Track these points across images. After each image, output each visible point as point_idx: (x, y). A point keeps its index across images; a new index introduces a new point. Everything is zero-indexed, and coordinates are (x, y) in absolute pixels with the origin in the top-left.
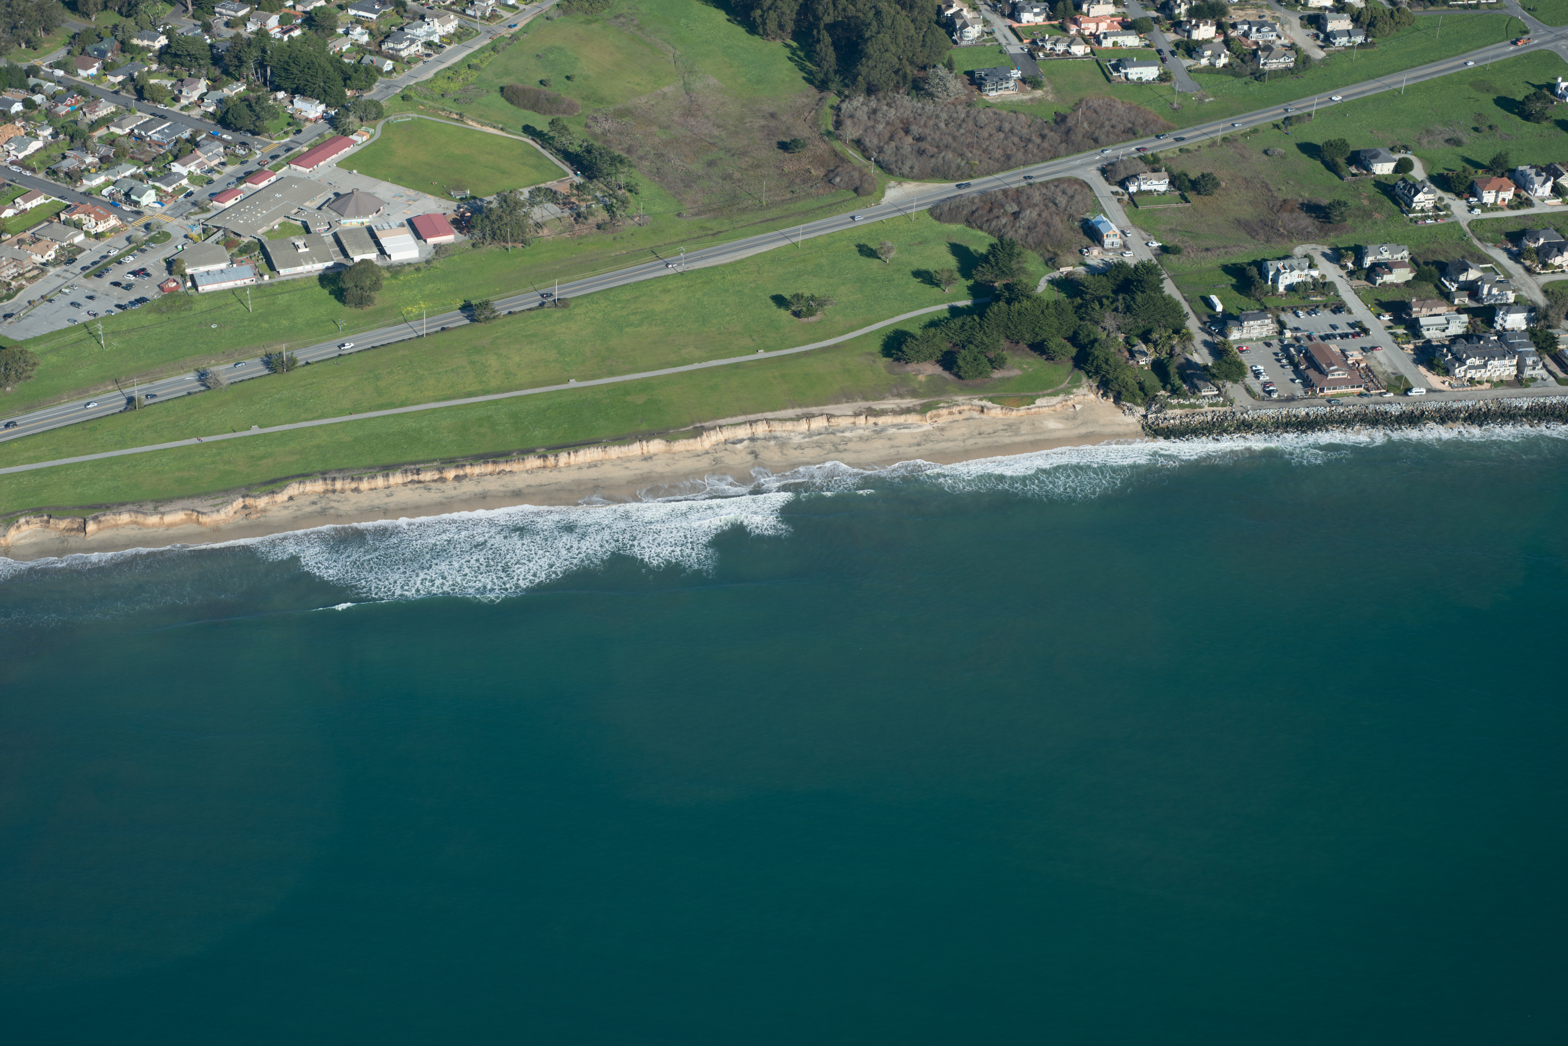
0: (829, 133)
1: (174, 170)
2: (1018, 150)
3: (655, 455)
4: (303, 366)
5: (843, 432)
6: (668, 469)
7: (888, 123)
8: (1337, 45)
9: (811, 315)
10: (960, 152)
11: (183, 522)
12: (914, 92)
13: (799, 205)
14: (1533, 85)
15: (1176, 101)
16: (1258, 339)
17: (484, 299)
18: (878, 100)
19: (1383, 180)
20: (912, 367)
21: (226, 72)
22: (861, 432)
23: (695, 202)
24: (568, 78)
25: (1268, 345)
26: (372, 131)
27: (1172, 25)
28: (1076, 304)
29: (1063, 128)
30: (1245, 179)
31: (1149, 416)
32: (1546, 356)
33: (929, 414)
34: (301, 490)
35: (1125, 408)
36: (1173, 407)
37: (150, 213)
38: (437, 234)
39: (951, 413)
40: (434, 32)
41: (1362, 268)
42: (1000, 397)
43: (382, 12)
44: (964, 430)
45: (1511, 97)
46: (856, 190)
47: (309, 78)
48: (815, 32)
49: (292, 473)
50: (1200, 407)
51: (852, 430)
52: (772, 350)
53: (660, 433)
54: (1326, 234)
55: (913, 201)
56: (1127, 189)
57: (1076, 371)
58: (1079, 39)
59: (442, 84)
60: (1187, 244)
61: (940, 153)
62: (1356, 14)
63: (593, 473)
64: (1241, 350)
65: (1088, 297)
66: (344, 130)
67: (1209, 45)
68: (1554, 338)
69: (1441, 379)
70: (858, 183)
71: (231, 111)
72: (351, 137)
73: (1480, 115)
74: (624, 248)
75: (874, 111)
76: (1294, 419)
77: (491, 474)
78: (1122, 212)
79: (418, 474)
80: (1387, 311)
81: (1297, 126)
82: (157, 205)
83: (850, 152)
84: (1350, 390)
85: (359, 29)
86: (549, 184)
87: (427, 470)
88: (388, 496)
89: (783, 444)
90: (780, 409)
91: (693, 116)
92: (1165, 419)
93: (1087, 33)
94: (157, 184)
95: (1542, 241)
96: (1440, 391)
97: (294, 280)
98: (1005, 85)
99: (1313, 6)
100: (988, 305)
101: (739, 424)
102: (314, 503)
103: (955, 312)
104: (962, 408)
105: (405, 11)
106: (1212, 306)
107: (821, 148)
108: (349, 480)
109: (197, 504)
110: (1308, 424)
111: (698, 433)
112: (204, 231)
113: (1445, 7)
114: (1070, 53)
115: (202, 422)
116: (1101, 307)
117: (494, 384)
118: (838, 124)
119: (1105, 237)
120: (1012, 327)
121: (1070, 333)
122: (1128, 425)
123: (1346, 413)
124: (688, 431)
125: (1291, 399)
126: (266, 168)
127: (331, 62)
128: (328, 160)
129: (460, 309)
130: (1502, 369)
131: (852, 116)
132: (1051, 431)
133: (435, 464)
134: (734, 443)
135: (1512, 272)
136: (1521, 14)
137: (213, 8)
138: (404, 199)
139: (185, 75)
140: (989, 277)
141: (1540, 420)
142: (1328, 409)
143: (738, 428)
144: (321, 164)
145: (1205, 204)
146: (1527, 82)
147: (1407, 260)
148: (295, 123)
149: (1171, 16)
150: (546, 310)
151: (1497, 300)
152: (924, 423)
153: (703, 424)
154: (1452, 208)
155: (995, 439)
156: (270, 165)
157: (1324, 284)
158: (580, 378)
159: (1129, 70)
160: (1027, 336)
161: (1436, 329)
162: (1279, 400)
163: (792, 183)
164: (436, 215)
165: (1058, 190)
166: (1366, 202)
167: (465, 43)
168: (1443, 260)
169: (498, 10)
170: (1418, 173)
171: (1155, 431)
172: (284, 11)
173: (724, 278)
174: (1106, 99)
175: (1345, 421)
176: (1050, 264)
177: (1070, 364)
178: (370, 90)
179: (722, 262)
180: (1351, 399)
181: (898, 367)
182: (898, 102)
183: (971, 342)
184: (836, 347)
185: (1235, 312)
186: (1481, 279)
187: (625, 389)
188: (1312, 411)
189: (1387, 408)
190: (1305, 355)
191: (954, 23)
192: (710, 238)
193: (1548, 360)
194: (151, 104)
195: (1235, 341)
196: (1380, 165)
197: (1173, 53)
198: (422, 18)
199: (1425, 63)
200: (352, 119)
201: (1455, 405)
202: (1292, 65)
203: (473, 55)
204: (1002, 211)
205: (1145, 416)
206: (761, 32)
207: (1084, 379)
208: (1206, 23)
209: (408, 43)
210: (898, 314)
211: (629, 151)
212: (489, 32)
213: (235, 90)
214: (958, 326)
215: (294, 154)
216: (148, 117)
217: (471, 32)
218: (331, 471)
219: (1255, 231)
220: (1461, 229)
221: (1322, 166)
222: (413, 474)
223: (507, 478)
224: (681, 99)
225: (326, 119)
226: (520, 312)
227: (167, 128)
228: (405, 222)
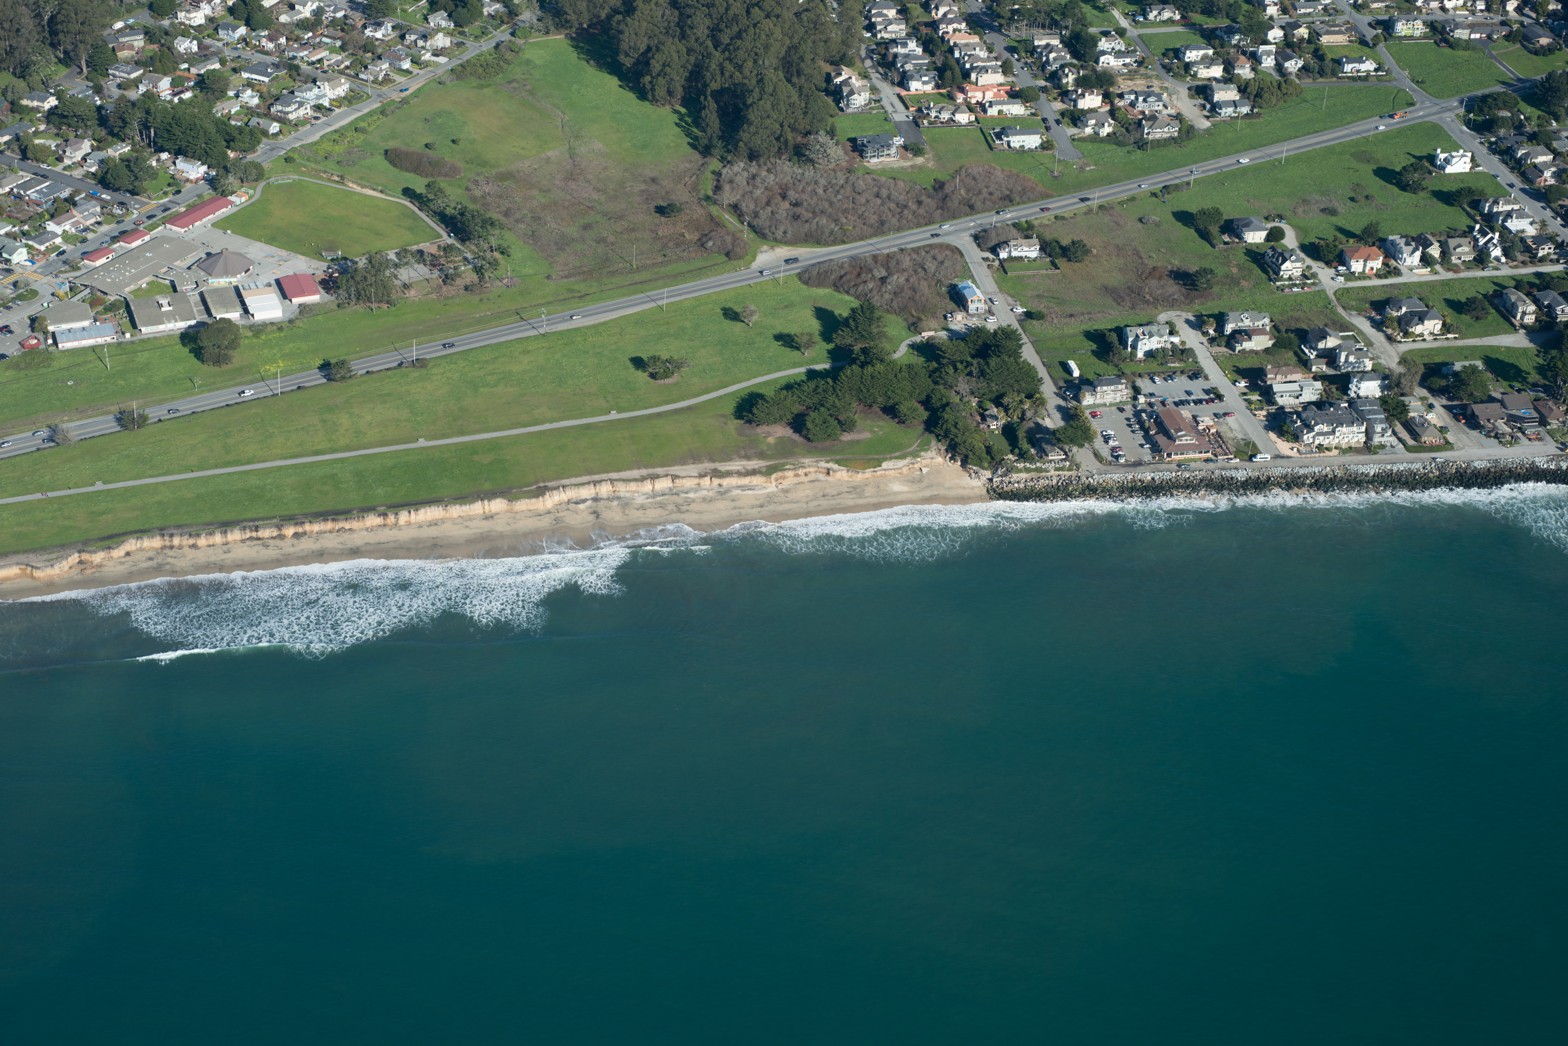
0: (708, 198)
1: (49, 228)
2: (893, 216)
3: (497, 514)
4: (155, 423)
5: (687, 493)
6: (508, 528)
7: (766, 189)
8: (1223, 115)
9: (667, 377)
10: (835, 217)
11: (17, 577)
12: (796, 158)
13: (670, 269)
14: (1414, 157)
15: (1057, 169)
16: (1111, 405)
17: (341, 358)
18: (759, 166)
19: (1254, 249)
20: (762, 430)
21: (112, 134)
22: (705, 493)
23: (566, 265)
24: (453, 141)
25: (1121, 410)
26: (251, 192)
27: (1060, 95)
28: (931, 368)
29: (940, 195)
30: (1117, 246)
31: (994, 480)
32: (1397, 423)
33: (774, 476)
34: (139, 545)
35: (972, 471)
36: (1020, 471)
37: (21, 271)
38: (302, 294)
39: (797, 475)
40: (324, 96)
41: (1223, 335)
42: (846, 460)
43: (274, 75)
44: (808, 492)
45: (1391, 168)
46: (727, 254)
47: (191, 140)
48: (702, 98)
49: (131, 529)
50: (1046, 471)
51: (696, 491)
52: (624, 412)
53: (503, 492)
54: (1191, 301)
55: (780, 266)
56: (998, 255)
57: (927, 434)
58: (964, 108)
59: (328, 146)
60: (1052, 310)
61: (814, 218)
62: (1243, 85)
63: (433, 532)
64: (1094, 415)
65: (945, 361)
66: (223, 191)
67: (1093, 114)
68: (1404, 405)
69: (1291, 445)
70: (730, 247)
71: (110, 171)
72: (229, 198)
73: (1358, 185)
74: (489, 310)
75: (754, 177)
76: (1139, 484)
77: (330, 532)
78: (991, 278)
79: (257, 531)
80: (1244, 378)
81: (1174, 194)
82: (30, 264)
83: (727, 216)
84: (1197, 455)
85: (249, 92)
86: (422, 246)
87: (265, 527)
88: (225, 553)
89: (625, 504)
90: (625, 470)
91: (574, 180)
92: (1010, 482)
93: (973, 101)
94: (30, 243)
95: (1404, 310)
96: (1289, 457)
97: (155, 338)
98: (886, 152)
99: (1203, 77)
100: (842, 368)
101: (583, 484)
102: (151, 559)
103: (812, 374)
104: (808, 470)
105: (299, 75)
106: (1069, 371)
107: (699, 212)
108: (187, 537)
109: (32, 558)
110: (1153, 488)
111: (540, 492)
112: (71, 289)
113: (1334, 79)
114: (954, 121)
115: (47, 478)
116: (955, 372)
117: (342, 442)
118: (718, 188)
119: (970, 303)
120: (864, 390)
121: (923, 397)
122: (973, 488)
123: (1191, 478)
124: (531, 491)
125: (1138, 464)
126: (141, 228)
127: (216, 124)
128: (204, 220)
129: (319, 368)
130: (1351, 436)
131: (731, 182)
132: (895, 493)
133: (274, 521)
134: (577, 503)
135: (1373, 340)
136: (1408, 86)
137: (107, 70)
138: (276, 259)
139: (71, 136)
140: (849, 341)
141: (1386, 487)
142: (1174, 474)
143: (581, 488)
144: (197, 224)
145: (1074, 271)
146: (1408, 153)
147: (1268, 328)
148: (176, 184)
149: (1058, 85)
150: (404, 369)
151: (1354, 367)
152: (769, 484)
153: (547, 484)
154: (1320, 276)
155: (838, 501)
156: (146, 224)
157: (1183, 351)
158: (428, 438)
159: (1011, 138)
160: (880, 400)
161: (1290, 396)
162: (1127, 465)
163: (665, 246)
164: (304, 276)
165: (929, 256)
166: (1235, 270)
167: (354, 107)
168: (1306, 327)
169: (391, 74)
170: (1290, 240)
171: (999, 494)
172: (178, 73)
173: (585, 340)
174: (987, 167)
175: (1190, 487)
176: (912, 328)
177: (921, 427)
178: (254, 152)
179: (585, 324)
180: (1199, 465)
181: (748, 430)
182: (778, 168)
183: (823, 405)
184: (689, 408)
185: (1091, 377)
186: (1339, 346)
187: (473, 449)
188: (1158, 476)
189: (1233, 473)
190: (1155, 420)
191: (841, 91)
192: (577, 300)
193: (1399, 428)
194: (34, 163)
195: (1089, 407)
196: (1252, 233)
197: (1058, 122)
198: (314, 81)
199: (1309, 134)
200: (231, 180)
201: (1302, 472)
202: (1176, 134)
203: (361, 119)
204: (870, 276)
205: (991, 480)
206: (650, 97)
207: (934, 442)
208: (1092, 93)
209: (297, 105)
210: (755, 377)
211: (506, 214)
212: (380, 96)
213: (119, 150)
214: (811, 389)
215: (171, 214)
216: (28, 177)
217: (362, 96)
218: (169, 527)
219: (1121, 297)
220: (1327, 297)
221: (1196, 234)
222: (251, 531)
223: (346, 536)
224: (565, 164)
225: (206, 180)
226: (378, 371)
227: (45, 187)
228: (273, 282)
